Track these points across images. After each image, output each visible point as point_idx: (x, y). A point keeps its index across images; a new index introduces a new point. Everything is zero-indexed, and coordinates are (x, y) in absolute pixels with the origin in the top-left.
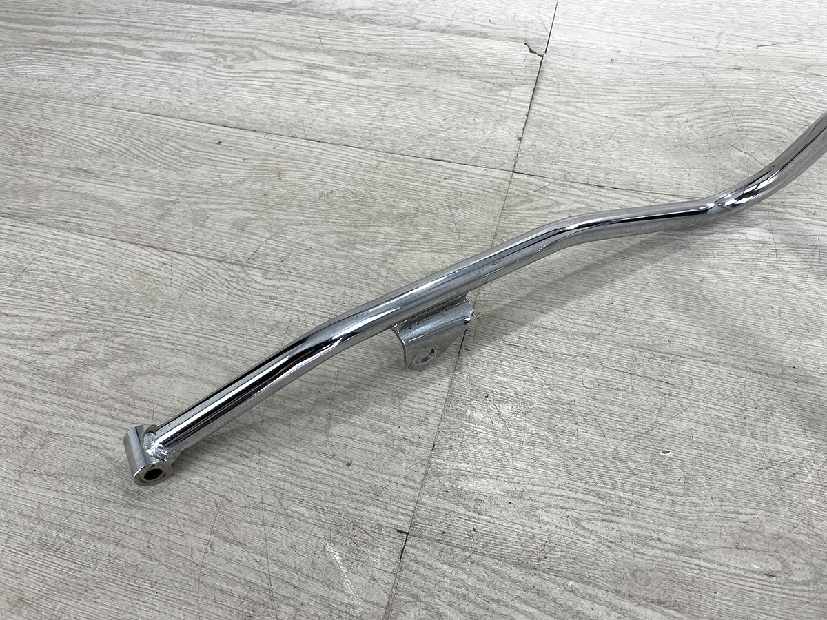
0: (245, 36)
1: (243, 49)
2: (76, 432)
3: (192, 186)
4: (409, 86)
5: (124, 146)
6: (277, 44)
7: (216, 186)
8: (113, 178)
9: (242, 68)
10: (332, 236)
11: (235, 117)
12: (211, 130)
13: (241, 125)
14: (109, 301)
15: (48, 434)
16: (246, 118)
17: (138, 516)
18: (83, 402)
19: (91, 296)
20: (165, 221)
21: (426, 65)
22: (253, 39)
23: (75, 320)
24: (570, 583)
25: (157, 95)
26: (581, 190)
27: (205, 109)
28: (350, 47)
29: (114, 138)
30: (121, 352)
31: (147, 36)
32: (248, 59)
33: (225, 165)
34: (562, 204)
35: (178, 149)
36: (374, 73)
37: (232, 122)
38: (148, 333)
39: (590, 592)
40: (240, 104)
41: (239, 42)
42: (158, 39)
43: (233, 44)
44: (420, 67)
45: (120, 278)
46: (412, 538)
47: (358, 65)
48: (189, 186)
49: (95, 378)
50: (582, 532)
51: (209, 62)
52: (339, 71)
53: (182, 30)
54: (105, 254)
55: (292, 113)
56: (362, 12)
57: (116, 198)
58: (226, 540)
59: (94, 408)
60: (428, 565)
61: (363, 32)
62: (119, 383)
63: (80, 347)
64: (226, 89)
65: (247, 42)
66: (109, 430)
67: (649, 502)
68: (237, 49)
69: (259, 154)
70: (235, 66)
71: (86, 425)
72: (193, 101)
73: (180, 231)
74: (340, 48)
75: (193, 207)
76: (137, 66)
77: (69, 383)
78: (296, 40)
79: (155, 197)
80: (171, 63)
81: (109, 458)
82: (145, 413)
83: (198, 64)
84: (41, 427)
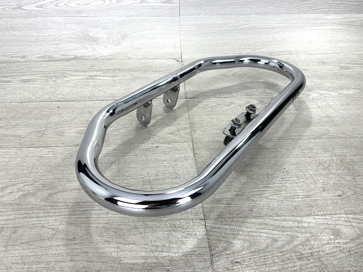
0: (59, 70)
1: (59, 74)
2: (30, 223)
3: (51, 123)
4: (135, 77)
5: (12, 115)
6: (74, 71)
7: (63, 121)
8: (11, 127)
9: (61, 81)
10: (123, 129)
11: (63, 98)
12: (53, 104)
13: (66, 100)
14: (27, 170)
15: (15, 227)
16: (68, 97)
17: (78, 247)
18: (29, 210)
19: (17, 170)
20: (44, 137)
21: (139, 70)
22: (63, 70)
23: (11, 181)
24: (275, 218)
25: (23, 95)
26: (213, 100)
27: (48, 97)
28: (106, 68)
29: (6, 113)
30: (41, 187)
31: (12, 75)
32: (62, 77)
33: (65, 114)
34: (209, 105)
35: (39, 112)
36: (119, 75)
37: (62, 100)
38: (52, 178)
39: (283, 218)
40: (64, 93)
41: (57, 72)
42: (17, 76)
43: (54, 73)
44: (137, 71)
45: (30, 161)
46: (207, 220)
47: (112, 73)
48: (50, 124)
49: (31, 200)
50: (270, 200)
51: (45, 80)
52: (104, 76)
53: (28, 71)
54: (17, 154)
55: (88, 93)
56: (106, 57)
57: (15, 133)
58: (125, 244)
59: (36, 211)
60: (218, 228)
61: (110, 63)
62: (45, 199)
63: (19, 190)
64: (55, 89)
65: (61, 72)
66: (47, 218)
67: (287, 185)
68: (56, 74)
69: (79, 108)
70: (57, 80)
71: (34, 219)
72: (41, 95)
73: (53, 139)
74: (102, 69)
75: (55, 130)
76: (10, 86)
77: (18, 205)
78: (82, 68)
79: (35, 130)
80: (26, 83)
81: (52, 229)
82: (64, 207)
83: (40, 82)
84: (10, 226)
